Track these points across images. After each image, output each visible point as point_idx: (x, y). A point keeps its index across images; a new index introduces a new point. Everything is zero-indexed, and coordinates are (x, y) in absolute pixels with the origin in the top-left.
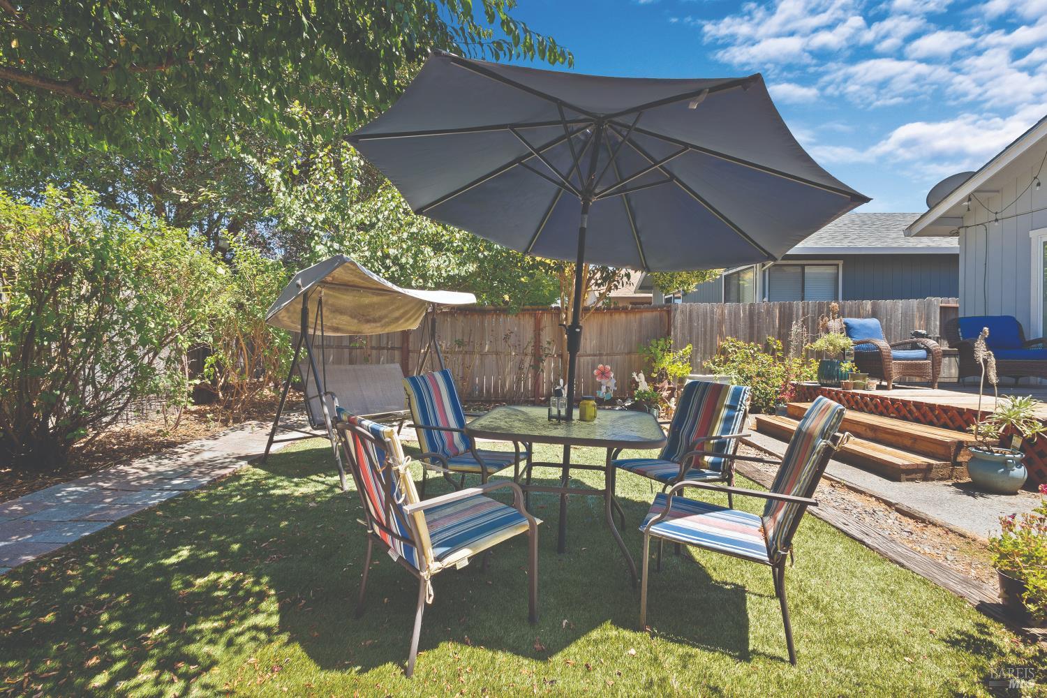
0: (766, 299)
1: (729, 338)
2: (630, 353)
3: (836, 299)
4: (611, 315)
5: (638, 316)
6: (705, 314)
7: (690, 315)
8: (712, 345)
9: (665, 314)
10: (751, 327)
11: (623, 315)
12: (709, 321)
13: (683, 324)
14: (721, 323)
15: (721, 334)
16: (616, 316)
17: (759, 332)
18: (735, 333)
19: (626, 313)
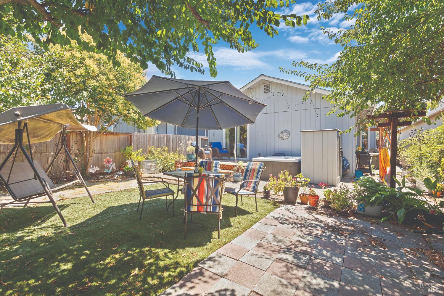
0: (157, 133)
1: (152, 146)
2: (115, 152)
3: (175, 134)
4: (107, 136)
5: (118, 136)
6: (144, 137)
7: (139, 137)
8: (146, 149)
9: (129, 136)
10: (158, 143)
11: (112, 136)
12: (145, 140)
13: (136, 140)
14: (149, 141)
15: (149, 145)
16: (109, 136)
17: (160, 145)
18: (153, 145)
19: (113, 135)
